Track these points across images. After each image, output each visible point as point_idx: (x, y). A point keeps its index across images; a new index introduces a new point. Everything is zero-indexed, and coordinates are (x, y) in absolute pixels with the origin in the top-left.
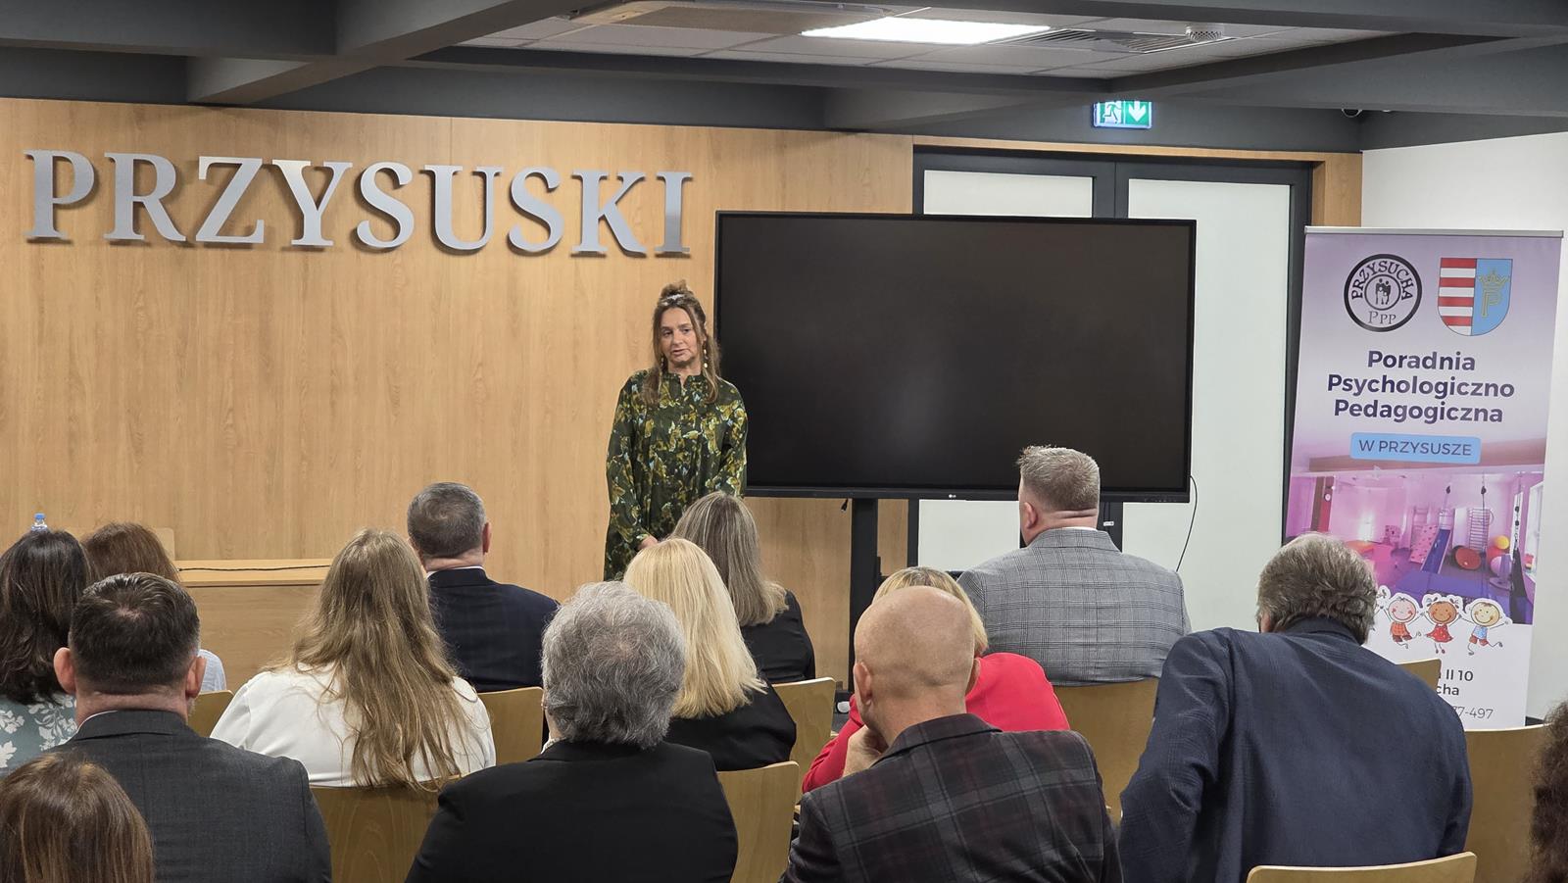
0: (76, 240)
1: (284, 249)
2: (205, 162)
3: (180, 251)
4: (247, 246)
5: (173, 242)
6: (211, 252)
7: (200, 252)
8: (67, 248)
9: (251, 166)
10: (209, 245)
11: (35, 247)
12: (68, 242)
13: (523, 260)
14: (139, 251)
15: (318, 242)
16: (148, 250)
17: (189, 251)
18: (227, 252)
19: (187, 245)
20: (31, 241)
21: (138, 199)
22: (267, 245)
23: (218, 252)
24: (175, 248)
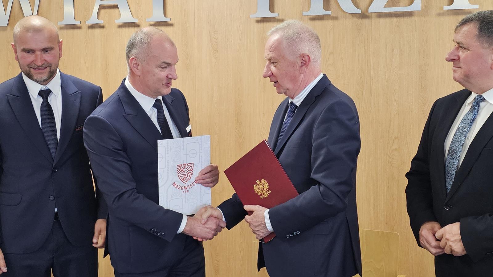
1: (439, 15)
3: (360, 21)
4: (410, 14)
5: (353, 15)
6: (382, 21)
7: (374, 21)
10: (380, 15)
11: (261, 25)
12: (281, 20)
14: (329, 23)
16: (336, 22)
17: (365, 21)
18: (394, 20)
19: (364, 16)
20: (258, 21)
23: (388, 20)
24: (355, 19)
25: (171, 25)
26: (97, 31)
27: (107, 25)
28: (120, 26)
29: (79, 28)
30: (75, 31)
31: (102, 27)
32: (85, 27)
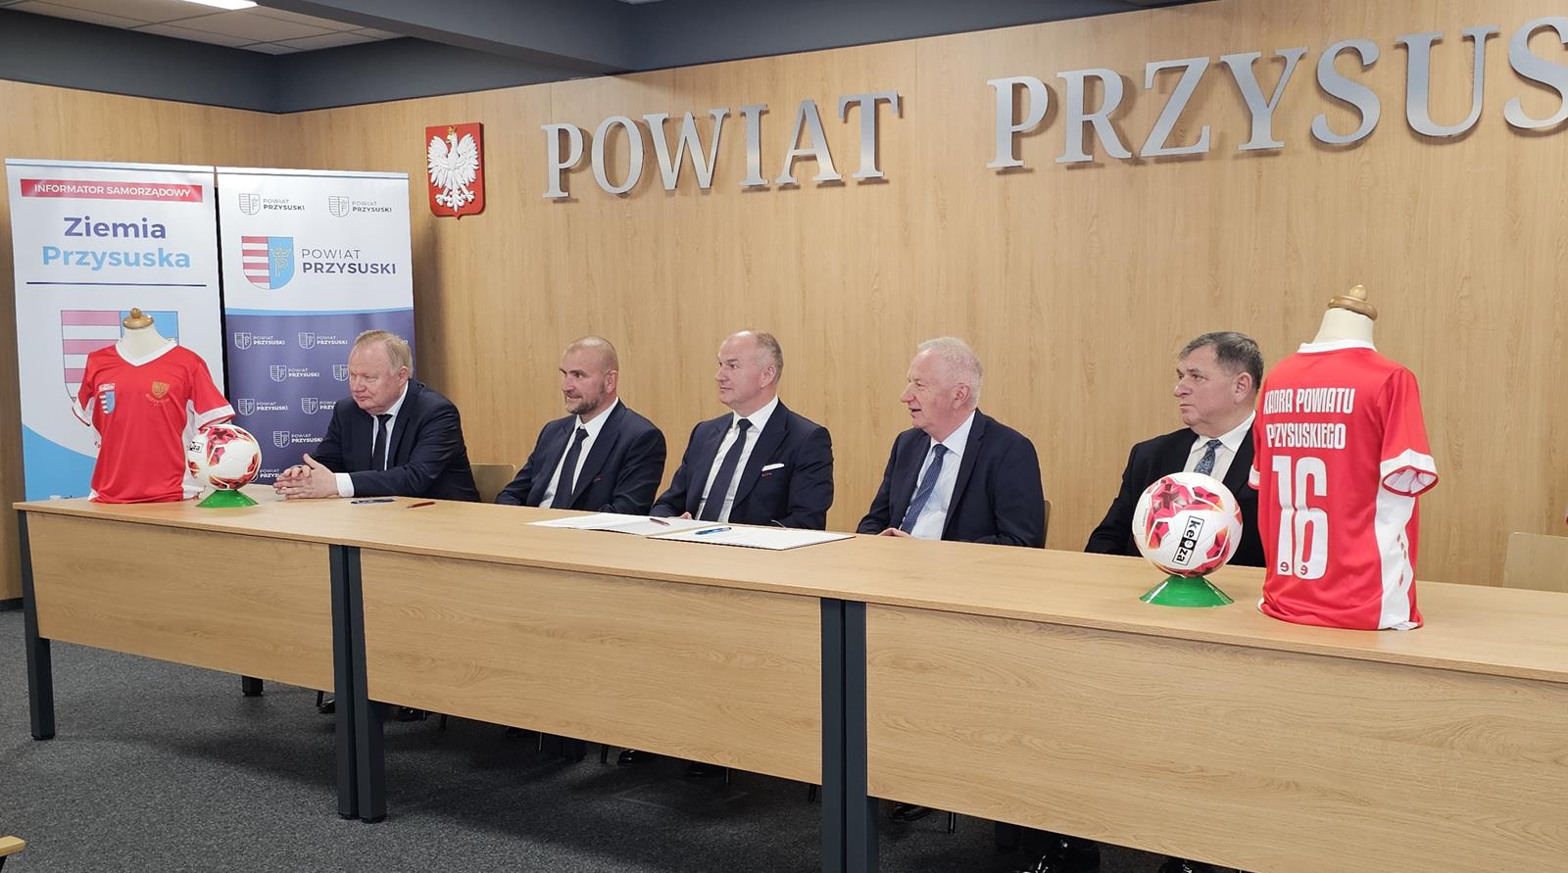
0: (1037, 169)
1: (1237, 157)
2: (1152, 68)
4: (1197, 157)
5: (1124, 160)
6: (1163, 167)
7: (1151, 169)
8: (1030, 175)
9: (1197, 66)
10: (1159, 160)
11: (1002, 178)
12: (1030, 171)
13: (1528, 142)
14: (1092, 173)
15: (1269, 143)
16: (1101, 170)
17: (1139, 168)
18: (1178, 165)
19: (1136, 161)
20: (999, 173)
21: (1088, 118)
22: (1217, 151)
23: (1169, 166)
24: (1126, 166)
25: (886, 182)
26: (790, 194)
27: (802, 186)
28: (819, 186)
29: (768, 189)
30: (762, 194)
31: (797, 187)
32: (774, 188)
